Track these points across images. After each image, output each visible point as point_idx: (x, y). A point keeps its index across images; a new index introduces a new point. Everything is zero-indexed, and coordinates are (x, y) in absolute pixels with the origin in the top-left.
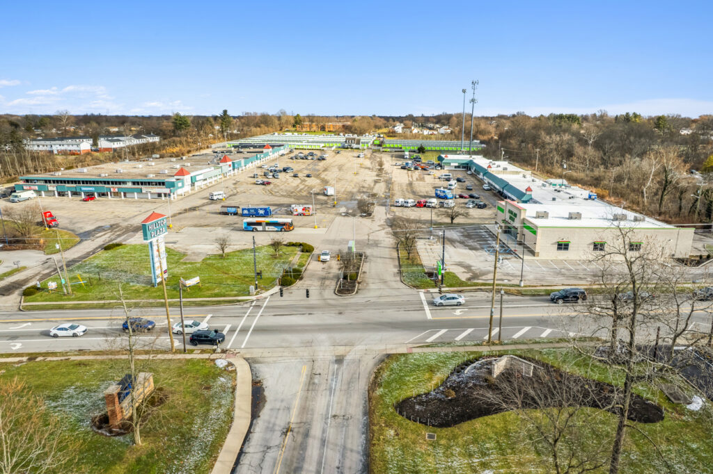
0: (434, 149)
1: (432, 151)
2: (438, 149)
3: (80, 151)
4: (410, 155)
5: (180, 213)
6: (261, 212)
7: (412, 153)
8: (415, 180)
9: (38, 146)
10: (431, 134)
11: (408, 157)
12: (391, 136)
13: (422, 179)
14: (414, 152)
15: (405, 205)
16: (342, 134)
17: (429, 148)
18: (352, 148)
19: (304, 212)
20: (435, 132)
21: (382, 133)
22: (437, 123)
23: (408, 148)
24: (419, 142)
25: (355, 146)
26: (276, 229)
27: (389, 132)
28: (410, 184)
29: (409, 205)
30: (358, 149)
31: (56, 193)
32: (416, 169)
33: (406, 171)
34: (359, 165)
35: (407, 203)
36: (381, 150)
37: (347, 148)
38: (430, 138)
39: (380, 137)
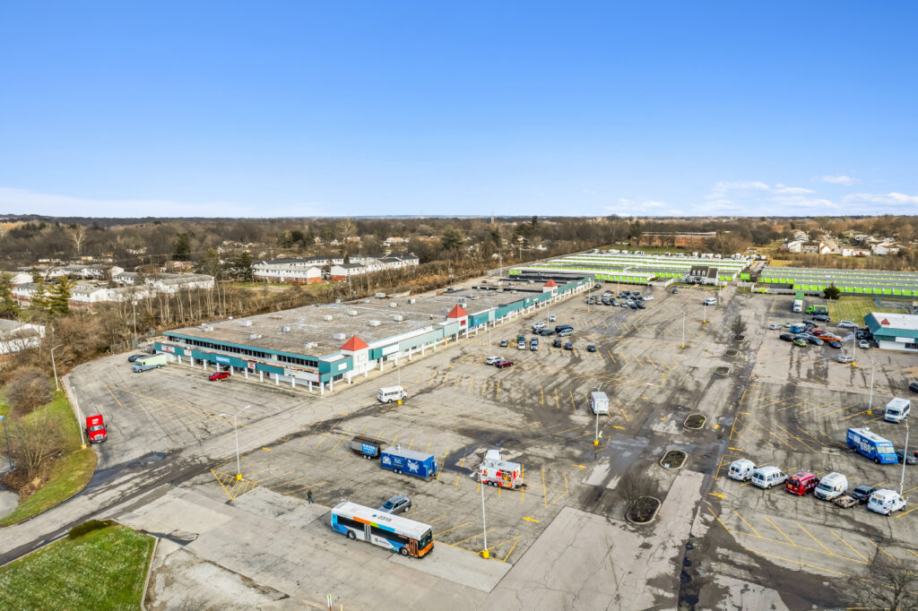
0: (859, 290)
1: (854, 294)
2: (868, 291)
3: (306, 279)
4: (806, 304)
5: (297, 435)
6: (413, 467)
7: (810, 299)
8: (804, 376)
9: (267, 271)
10: (857, 256)
11: (800, 309)
12: (780, 259)
13: (819, 375)
14: (817, 295)
15: (756, 481)
16: (696, 254)
17: (849, 290)
18: (701, 284)
19: (499, 479)
20: (867, 253)
21: (764, 253)
22: (871, 233)
23: (806, 288)
24: (828, 277)
25: (706, 280)
26: (390, 546)
27: (778, 251)
28: (790, 390)
29: (766, 484)
30: (712, 285)
31: (192, 360)
32: (812, 342)
33: (788, 346)
34: (699, 325)
35: (762, 478)
36: (753, 289)
37: (693, 283)
38: (855, 266)
39: (760, 259)
